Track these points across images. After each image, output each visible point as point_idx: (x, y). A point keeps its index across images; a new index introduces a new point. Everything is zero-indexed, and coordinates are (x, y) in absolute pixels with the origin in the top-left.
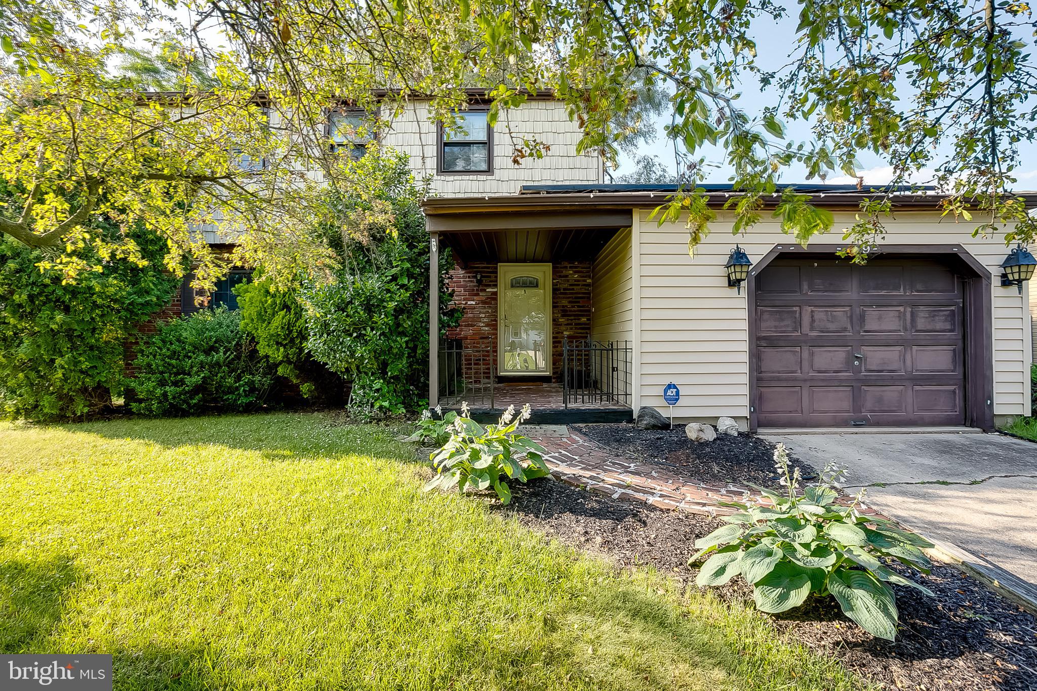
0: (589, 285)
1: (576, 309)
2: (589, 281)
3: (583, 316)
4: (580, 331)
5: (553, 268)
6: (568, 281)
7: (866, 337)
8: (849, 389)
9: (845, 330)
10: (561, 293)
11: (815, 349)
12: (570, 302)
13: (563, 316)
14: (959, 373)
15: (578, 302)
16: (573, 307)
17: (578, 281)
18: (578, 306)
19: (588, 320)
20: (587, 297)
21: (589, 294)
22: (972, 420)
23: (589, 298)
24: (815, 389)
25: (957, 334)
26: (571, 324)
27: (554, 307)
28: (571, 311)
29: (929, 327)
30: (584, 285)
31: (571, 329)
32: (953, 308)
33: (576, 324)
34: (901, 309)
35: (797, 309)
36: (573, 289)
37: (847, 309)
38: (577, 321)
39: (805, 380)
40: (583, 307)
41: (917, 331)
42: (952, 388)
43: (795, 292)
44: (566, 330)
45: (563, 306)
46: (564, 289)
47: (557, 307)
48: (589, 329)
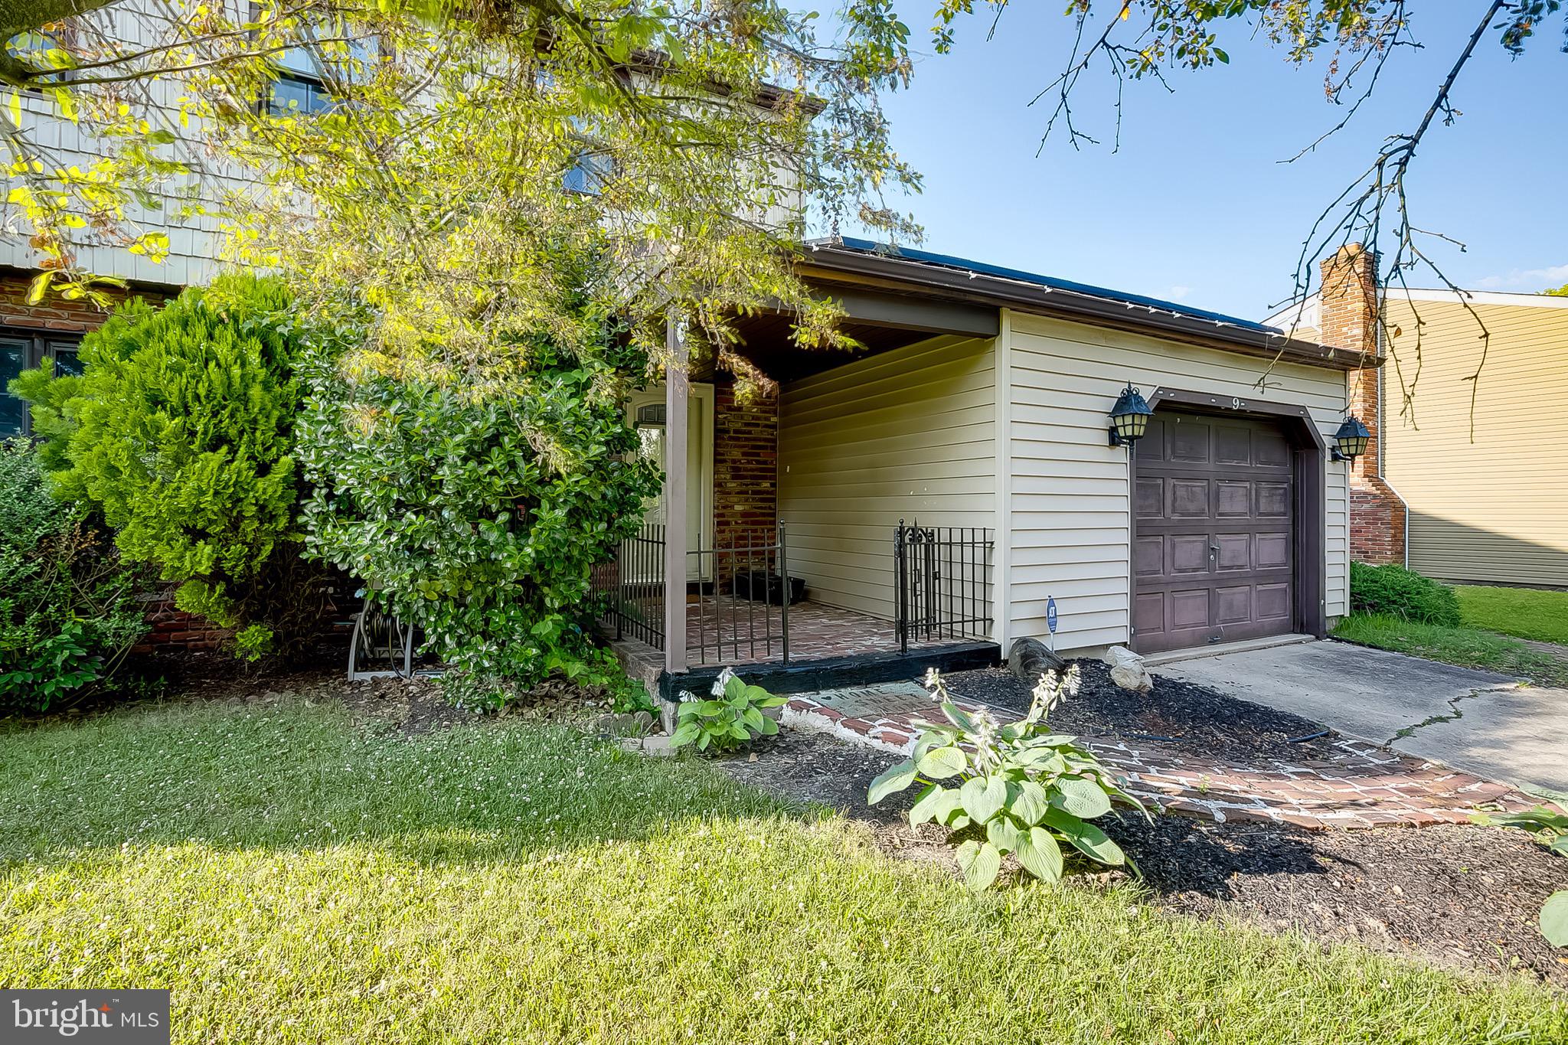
0: (774, 427)
1: (754, 466)
2: (774, 419)
3: (764, 478)
4: (760, 504)
5: (716, 393)
6: (742, 418)
7: (1221, 523)
8: (1205, 593)
9: (1202, 513)
10: (730, 438)
11: (1177, 539)
12: (744, 454)
13: (734, 477)
14: (1289, 568)
15: (758, 455)
16: (749, 462)
17: (758, 418)
18: (758, 462)
19: (773, 485)
20: (772, 445)
21: (774, 441)
22: (1302, 624)
23: (773, 448)
24: (1176, 595)
25: (1286, 520)
26: (747, 493)
27: (716, 461)
28: (746, 470)
29: (1269, 510)
30: (766, 426)
31: (747, 500)
32: (1285, 486)
33: (754, 492)
34: (1247, 485)
35: (1160, 481)
36: (750, 432)
37: (1205, 483)
38: (757, 488)
39: (1167, 583)
40: (765, 463)
41: (1260, 514)
42: (1284, 585)
43: (1157, 457)
44: (738, 503)
45: (734, 461)
46: (736, 432)
47: (724, 461)
48: (773, 500)
